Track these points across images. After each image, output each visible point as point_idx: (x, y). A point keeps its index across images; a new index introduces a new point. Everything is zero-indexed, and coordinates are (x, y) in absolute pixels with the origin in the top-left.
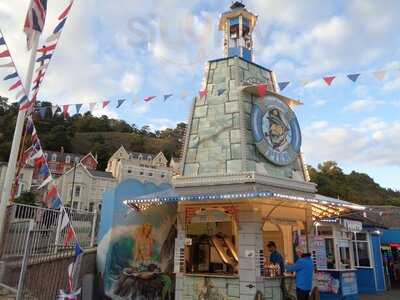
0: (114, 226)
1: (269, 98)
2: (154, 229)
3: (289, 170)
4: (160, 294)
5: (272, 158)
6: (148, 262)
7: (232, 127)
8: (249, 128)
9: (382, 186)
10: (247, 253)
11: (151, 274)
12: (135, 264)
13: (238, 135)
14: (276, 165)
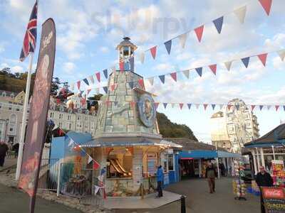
0: (64, 157)
1: (146, 95)
2: (83, 158)
3: (151, 129)
4: (85, 191)
5: (146, 124)
6: (80, 175)
7: (129, 109)
8: (138, 110)
9: (172, 121)
10: (137, 168)
11: (81, 180)
12: (74, 176)
13: (132, 113)
14: (147, 127)
